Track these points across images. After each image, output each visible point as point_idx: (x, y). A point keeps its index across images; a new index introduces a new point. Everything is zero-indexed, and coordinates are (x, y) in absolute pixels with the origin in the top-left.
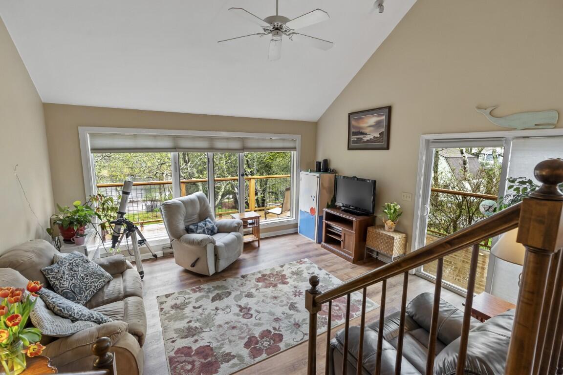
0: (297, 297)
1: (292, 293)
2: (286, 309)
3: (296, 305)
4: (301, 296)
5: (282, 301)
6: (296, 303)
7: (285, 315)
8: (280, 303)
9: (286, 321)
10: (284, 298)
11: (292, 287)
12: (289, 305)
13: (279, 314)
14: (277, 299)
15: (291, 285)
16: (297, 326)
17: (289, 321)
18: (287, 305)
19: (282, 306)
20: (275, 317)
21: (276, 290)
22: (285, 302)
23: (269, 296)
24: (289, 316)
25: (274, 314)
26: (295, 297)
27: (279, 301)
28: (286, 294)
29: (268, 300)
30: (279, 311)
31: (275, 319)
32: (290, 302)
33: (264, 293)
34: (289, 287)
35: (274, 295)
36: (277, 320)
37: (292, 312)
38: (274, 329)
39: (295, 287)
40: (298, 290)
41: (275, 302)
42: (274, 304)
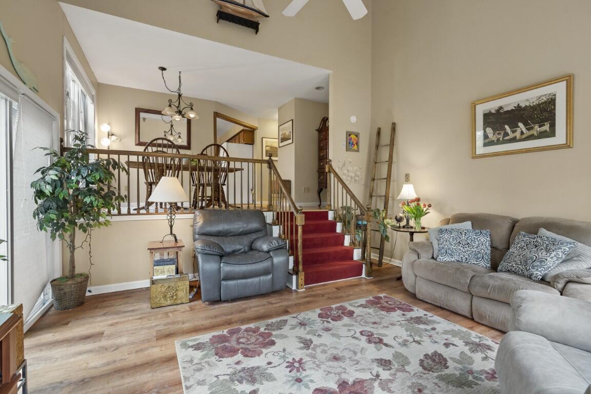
0: (297, 359)
1: (306, 367)
2: (316, 341)
3: (302, 345)
4: (291, 361)
5: (324, 352)
6: (301, 348)
7: (317, 334)
8: (326, 349)
9: (315, 328)
10: (322, 357)
11: (305, 380)
12: (312, 346)
13: (326, 335)
14: (332, 356)
15: (307, 387)
16: (302, 323)
17: (311, 327)
18: (315, 345)
19: (321, 345)
20: (330, 332)
21: (339, 374)
22: (319, 350)
23: (348, 361)
24: (313, 332)
25: (333, 335)
26: (301, 359)
27: (329, 352)
28: (318, 366)
29: (347, 354)
30: (326, 339)
31: (330, 330)
32: (310, 351)
33: (359, 367)
34: (312, 381)
35: (340, 363)
36: (327, 330)
37: (308, 337)
38: (328, 322)
39: (299, 380)
40: (294, 373)
41: (335, 352)
42: (335, 348)
